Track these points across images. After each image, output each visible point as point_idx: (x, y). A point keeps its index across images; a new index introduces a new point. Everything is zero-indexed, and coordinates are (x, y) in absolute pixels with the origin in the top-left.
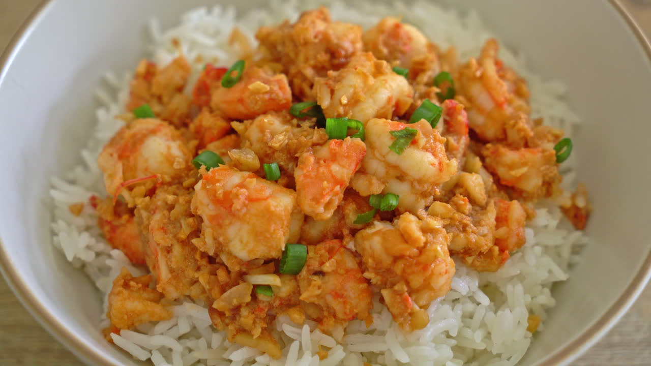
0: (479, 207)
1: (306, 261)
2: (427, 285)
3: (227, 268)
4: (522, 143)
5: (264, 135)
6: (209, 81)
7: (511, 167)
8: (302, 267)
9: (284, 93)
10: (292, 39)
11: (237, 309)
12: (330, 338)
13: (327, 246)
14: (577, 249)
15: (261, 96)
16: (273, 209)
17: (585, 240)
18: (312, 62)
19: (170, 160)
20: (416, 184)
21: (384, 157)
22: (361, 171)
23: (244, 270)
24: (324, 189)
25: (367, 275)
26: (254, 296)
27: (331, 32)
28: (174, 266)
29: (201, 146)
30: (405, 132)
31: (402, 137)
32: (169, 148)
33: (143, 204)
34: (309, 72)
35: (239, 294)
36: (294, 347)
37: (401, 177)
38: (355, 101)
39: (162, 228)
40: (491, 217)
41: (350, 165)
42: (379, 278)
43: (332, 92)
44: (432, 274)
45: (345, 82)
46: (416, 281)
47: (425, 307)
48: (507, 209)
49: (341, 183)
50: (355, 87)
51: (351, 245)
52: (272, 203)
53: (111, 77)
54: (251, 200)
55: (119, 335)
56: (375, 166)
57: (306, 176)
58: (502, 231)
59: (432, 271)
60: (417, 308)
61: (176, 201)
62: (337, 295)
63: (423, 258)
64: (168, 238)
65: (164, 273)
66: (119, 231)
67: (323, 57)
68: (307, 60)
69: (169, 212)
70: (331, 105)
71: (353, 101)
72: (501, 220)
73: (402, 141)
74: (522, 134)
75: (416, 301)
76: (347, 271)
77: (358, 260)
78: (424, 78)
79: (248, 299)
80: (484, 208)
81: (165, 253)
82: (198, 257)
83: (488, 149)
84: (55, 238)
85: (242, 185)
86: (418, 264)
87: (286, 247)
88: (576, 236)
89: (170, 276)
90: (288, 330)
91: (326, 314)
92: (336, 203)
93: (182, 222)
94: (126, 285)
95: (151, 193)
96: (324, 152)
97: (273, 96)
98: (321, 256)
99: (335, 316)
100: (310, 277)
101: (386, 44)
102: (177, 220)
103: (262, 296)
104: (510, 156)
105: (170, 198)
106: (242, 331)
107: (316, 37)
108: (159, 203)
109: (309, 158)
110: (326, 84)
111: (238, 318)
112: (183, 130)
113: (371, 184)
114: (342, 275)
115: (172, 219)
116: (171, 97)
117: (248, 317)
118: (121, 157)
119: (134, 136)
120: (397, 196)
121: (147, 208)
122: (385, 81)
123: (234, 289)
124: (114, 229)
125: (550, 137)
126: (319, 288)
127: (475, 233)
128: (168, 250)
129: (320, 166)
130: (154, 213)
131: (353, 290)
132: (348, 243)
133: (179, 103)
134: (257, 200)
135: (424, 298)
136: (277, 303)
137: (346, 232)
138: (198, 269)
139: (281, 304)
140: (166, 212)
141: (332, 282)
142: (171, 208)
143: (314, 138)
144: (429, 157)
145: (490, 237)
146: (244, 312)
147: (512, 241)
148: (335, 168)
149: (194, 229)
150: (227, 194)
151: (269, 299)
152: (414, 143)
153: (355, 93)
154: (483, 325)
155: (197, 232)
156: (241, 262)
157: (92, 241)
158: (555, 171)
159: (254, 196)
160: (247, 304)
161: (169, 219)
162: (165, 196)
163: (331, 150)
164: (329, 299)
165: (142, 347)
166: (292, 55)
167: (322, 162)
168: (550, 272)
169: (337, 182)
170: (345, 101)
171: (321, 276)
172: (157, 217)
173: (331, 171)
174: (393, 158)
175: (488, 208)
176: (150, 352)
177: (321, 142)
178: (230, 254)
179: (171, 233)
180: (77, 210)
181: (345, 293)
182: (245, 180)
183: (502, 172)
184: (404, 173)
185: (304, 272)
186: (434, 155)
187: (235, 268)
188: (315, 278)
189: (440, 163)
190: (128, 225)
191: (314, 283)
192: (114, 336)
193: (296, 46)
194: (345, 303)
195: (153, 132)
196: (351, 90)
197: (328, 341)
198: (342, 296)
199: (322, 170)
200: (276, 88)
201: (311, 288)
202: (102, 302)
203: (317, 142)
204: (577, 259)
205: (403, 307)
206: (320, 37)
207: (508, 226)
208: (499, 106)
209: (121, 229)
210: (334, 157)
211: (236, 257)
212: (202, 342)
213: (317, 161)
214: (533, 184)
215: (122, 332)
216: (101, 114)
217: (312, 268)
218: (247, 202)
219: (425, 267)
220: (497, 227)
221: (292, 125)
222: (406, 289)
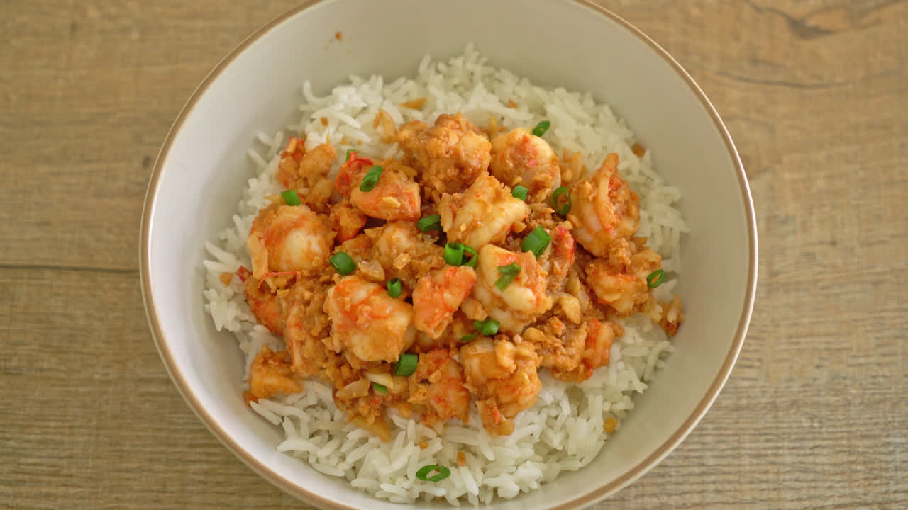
0: (573, 326)
1: (416, 368)
2: (515, 401)
3: (350, 366)
4: (620, 269)
5: (391, 251)
6: (350, 173)
7: (608, 291)
8: (413, 372)
9: (413, 208)
10: (426, 151)
11: (356, 400)
12: (431, 430)
13: (435, 356)
14: (663, 356)
15: (392, 210)
16: (390, 328)
17: (672, 349)
18: (442, 176)
19: (310, 255)
20: (515, 313)
21: (490, 287)
22: (471, 295)
23: (364, 368)
24: (435, 315)
25: (465, 386)
26: (371, 390)
27: (462, 148)
28: (305, 356)
29: (337, 242)
30: (510, 268)
31: (506, 274)
32: (309, 243)
33: (284, 295)
34: (438, 185)
35: (358, 388)
36: (401, 436)
37: (504, 306)
38: (473, 228)
39: (298, 325)
40: (580, 339)
41: (460, 294)
42: (476, 389)
43: (455, 215)
44: (520, 394)
45: (466, 208)
46: (505, 398)
47: (512, 417)
48: (597, 332)
49: (450, 311)
50: (474, 216)
51: (456, 357)
52: (390, 323)
53: (263, 137)
54: (373, 317)
55: (257, 402)
56: (483, 294)
57: (422, 300)
58: (589, 353)
59: (520, 392)
60: (504, 419)
61: (312, 297)
62: (440, 400)
63: (513, 382)
64: (303, 334)
65: (297, 360)
66: (262, 306)
67: (452, 172)
68: (438, 172)
69: (305, 307)
70: (452, 229)
71: (471, 227)
72: (590, 341)
73: (507, 278)
74: (621, 262)
75: (504, 413)
76: (450, 380)
77: (460, 369)
78: (543, 195)
79: (366, 393)
80: (578, 327)
81: (300, 345)
82: (327, 352)
83: (590, 268)
84: (207, 306)
85: (366, 302)
86: (507, 386)
87: (400, 359)
88: (664, 345)
89: (302, 363)
90: (398, 421)
91: (429, 412)
92: (446, 324)
93: (316, 318)
94: (265, 363)
95: (292, 283)
96: (440, 277)
97: (403, 211)
98: (429, 365)
99: (436, 414)
100: (417, 384)
101: (513, 158)
102: (311, 316)
103: (377, 392)
104: (607, 281)
105: (307, 295)
106: (358, 415)
107: (447, 153)
108: (297, 297)
109: (426, 282)
110: (451, 207)
111: (356, 405)
112: (324, 216)
113: (476, 312)
114: (445, 384)
115: (307, 314)
116: (316, 181)
117: (363, 407)
118: (267, 243)
119: (279, 226)
120: (498, 323)
121: (286, 299)
122: (502, 210)
123: (355, 383)
124: (258, 303)
125: (646, 265)
126: (424, 395)
127: (564, 355)
128: (302, 343)
129: (434, 291)
130: (293, 304)
131: (453, 396)
132: (453, 355)
133: (323, 188)
134: (378, 317)
135: (511, 411)
136: (390, 398)
137: (452, 345)
138: (326, 359)
139: (393, 399)
140: (302, 307)
141: (436, 389)
142: (307, 303)
143: (433, 263)
144: (529, 294)
145: (577, 358)
146: (362, 403)
147: (597, 361)
148: (447, 296)
149: (324, 326)
150: (354, 307)
151: (383, 394)
152: (518, 280)
153: (474, 221)
154: (563, 427)
155: (327, 330)
156: (362, 362)
157: (239, 313)
158: (646, 297)
159: (376, 314)
160: (365, 397)
161: (305, 313)
162: (302, 291)
163: (446, 278)
164: (433, 402)
165: (275, 413)
166: (425, 164)
167: (437, 288)
168: (631, 382)
169: (447, 308)
170: (463, 228)
171: (427, 385)
172: (295, 310)
173: (443, 299)
174: (497, 291)
175: (580, 329)
176: (282, 418)
177: (438, 267)
178: (353, 355)
179: (305, 329)
180: (226, 278)
181: (447, 399)
182: (370, 297)
183: (599, 292)
184: (506, 304)
185: (413, 378)
186: (534, 291)
187: (357, 367)
188: (422, 386)
189: (538, 299)
190: (270, 303)
191: (420, 390)
192: (252, 403)
193: (429, 158)
194: (446, 407)
195: (296, 225)
196: (471, 218)
197: (429, 433)
198: (444, 401)
199: (436, 295)
200: (406, 203)
201: (417, 395)
202: (245, 363)
203: (435, 266)
204: (662, 364)
205: (492, 420)
206: (451, 152)
207: (595, 348)
208: (606, 230)
209: (265, 305)
210: (447, 285)
211: (358, 359)
212: (327, 415)
213: (433, 286)
214: (625, 306)
215: (259, 400)
216: (253, 183)
217: (420, 375)
218: (370, 318)
219: (514, 390)
220: (586, 347)
221: (418, 240)
222: (495, 404)
